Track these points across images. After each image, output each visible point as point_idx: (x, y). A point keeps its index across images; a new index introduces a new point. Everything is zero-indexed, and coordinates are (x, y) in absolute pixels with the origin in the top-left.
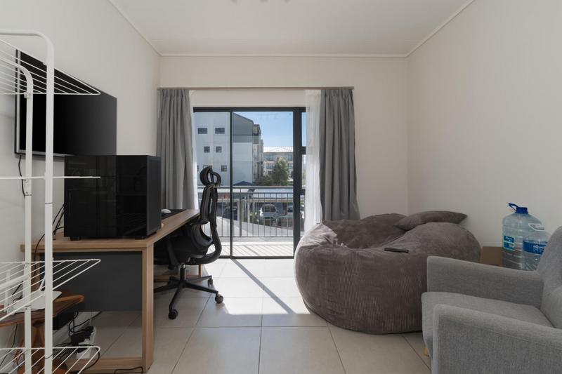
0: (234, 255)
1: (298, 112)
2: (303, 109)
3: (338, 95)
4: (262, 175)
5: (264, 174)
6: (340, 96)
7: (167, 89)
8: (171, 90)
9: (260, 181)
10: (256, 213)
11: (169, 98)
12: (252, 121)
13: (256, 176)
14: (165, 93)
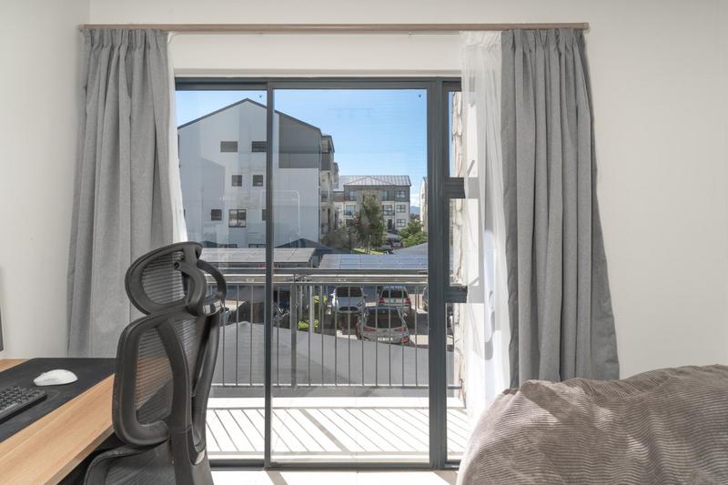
0: (274, 458)
1: (441, 89)
2: (455, 84)
3: (546, 46)
4: (336, 226)
5: (339, 226)
6: (552, 47)
7: (102, 28)
8: (113, 30)
9: (332, 240)
10: (325, 299)
11: (105, 53)
12: (318, 130)
13: (326, 229)
14: (97, 37)
